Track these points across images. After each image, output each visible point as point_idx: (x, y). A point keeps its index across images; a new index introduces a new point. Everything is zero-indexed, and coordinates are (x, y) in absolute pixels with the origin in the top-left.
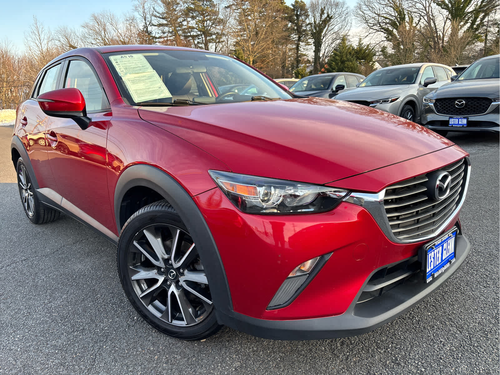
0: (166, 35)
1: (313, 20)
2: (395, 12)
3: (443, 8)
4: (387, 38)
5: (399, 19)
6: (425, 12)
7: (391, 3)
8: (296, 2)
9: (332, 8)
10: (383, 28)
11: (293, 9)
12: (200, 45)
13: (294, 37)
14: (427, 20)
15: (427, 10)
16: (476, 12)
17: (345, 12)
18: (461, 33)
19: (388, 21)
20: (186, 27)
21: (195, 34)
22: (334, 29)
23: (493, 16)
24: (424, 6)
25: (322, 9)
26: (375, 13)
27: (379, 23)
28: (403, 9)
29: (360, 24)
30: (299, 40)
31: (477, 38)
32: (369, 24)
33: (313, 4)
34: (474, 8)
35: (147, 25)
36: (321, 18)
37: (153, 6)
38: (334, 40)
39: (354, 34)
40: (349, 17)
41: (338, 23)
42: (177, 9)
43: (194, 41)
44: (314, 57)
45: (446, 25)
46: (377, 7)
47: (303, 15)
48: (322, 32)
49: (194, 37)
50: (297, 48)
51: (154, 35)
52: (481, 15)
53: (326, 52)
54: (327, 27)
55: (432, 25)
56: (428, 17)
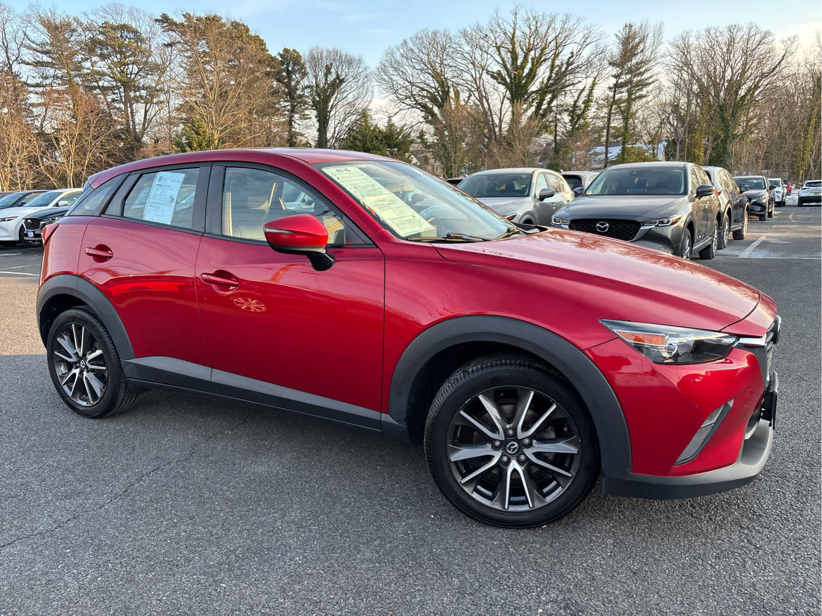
0: (48, 82)
1: (314, 81)
2: (435, 82)
3: (499, 83)
4: (425, 119)
5: (441, 93)
6: (475, 86)
7: (428, 68)
8: (286, 50)
9: (342, 66)
10: (420, 104)
11: (281, 61)
12: (117, 105)
13: (285, 104)
14: (478, 98)
15: (478, 83)
16: (542, 92)
17: (363, 74)
18: (524, 120)
19: (425, 93)
20: (89, 71)
21: (106, 84)
22: (348, 98)
23: (563, 99)
24: (473, 77)
25: (327, 66)
26: (407, 80)
27: (413, 96)
28: (446, 79)
29: (386, 95)
30: (293, 111)
31: (546, 128)
32: (399, 96)
33: (314, 57)
34: (539, 86)
35: (11, 62)
36: (326, 80)
37: (24, 29)
38: (347, 115)
39: (378, 108)
40: (369, 83)
41: (352, 90)
42: (72, 39)
43: (105, 98)
44: (317, 139)
45: (503, 107)
46: (409, 71)
47: (296, 71)
48: (330, 101)
49: (104, 89)
50: (290, 122)
51: (24, 79)
52: (549, 97)
53: (336, 132)
54: (336, 93)
55: (486, 105)
56: (480, 93)
